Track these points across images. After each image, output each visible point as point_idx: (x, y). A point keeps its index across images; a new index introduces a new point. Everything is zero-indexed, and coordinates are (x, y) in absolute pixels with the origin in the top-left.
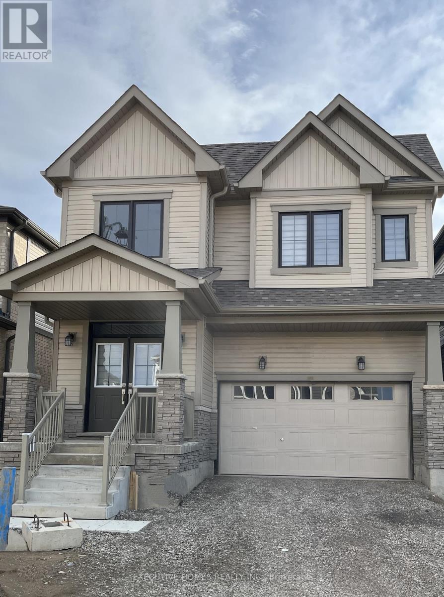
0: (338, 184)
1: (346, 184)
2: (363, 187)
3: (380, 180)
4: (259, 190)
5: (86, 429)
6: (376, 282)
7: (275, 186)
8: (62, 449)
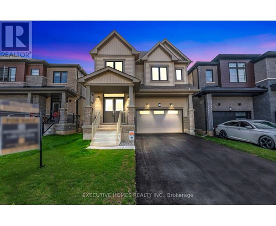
0: (166, 60)
1: (168, 60)
2: (172, 61)
3: (176, 59)
4: (146, 60)
5: (104, 122)
6: (176, 85)
7: (150, 60)
8: (101, 127)
